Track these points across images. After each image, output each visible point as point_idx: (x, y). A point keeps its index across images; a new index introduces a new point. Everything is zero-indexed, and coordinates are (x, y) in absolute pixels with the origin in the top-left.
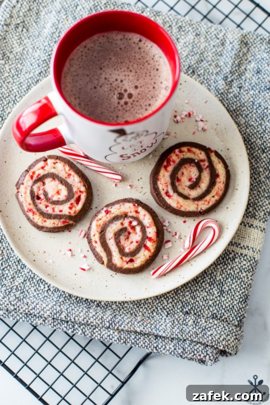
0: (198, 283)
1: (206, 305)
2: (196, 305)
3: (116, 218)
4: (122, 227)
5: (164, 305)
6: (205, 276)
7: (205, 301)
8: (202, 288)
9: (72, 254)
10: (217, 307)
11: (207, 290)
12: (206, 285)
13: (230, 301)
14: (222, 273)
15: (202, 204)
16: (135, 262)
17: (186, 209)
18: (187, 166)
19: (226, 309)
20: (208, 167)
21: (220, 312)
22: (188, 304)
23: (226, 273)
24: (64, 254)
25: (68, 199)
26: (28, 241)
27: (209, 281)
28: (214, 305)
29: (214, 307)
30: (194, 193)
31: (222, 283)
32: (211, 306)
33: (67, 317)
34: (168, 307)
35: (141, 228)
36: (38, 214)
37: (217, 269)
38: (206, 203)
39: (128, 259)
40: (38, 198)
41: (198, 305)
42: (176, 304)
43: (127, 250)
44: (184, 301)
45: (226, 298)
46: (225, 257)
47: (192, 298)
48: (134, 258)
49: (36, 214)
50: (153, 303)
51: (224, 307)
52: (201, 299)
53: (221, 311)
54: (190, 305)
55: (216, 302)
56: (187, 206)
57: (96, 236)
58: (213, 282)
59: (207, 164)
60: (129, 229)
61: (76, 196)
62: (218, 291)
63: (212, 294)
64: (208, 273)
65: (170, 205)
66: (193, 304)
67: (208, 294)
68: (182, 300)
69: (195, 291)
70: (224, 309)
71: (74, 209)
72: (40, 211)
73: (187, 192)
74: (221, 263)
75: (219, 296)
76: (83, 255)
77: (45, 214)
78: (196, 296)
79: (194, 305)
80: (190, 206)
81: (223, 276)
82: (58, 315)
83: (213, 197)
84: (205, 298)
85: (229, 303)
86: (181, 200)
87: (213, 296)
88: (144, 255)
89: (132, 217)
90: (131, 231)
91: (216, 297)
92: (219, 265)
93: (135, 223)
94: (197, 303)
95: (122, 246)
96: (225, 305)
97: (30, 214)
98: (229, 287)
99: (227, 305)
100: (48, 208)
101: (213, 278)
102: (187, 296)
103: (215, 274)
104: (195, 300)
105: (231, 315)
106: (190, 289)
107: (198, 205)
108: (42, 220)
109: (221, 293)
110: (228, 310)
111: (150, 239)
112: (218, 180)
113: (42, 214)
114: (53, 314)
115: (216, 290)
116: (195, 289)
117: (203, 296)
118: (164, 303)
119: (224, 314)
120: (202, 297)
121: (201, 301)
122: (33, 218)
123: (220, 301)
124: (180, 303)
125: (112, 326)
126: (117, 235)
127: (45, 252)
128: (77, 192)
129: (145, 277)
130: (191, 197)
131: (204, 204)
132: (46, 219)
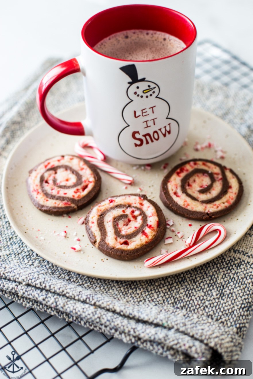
0: (195, 283)
1: (201, 305)
2: (190, 303)
3: (119, 206)
4: (123, 214)
5: (153, 298)
6: (205, 277)
7: (201, 301)
8: (200, 288)
9: (66, 235)
10: (214, 309)
11: (205, 290)
12: (204, 285)
13: (230, 305)
14: (224, 277)
15: (210, 207)
16: (130, 245)
17: (192, 208)
18: (200, 175)
19: (224, 312)
20: (221, 179)
21: (217, 315)
22: (181, 301)
23: (229, 277)
24: (58, 235)
25: (75, 185)
26: (25, 218)
27: (208, 282)
28: (210, 306)
29: (211, 309)
30: (204, 197)
31: (223, 286)
32: (207, 306)
33: (42, 284)
34: (158, 300)
35: (143, 217)
36: (42, 194)
37: (219, 272)
38: (215, 207)
39: (122, 240)
40: (47, 182)
41: (192, 304)
42: (167, 299)
43: (123, 233)
44: (176, 298)
45: (225, 301)
46: (229, 263)
47: (187, 296)
48: (129, 241)
49: (40, 194)
50: (142, 295)
51: (222, 310)
52: (196, 299)
53: (219, 313)
54: (184, 303)
55: (213, 303)
56: (195, 205)
57: (94, 218)
58: (213, 284)
59: (220, 177)
60: (130, 217)
61: (84, 184)
62: (218, 292)
63: (211, 295)
64: (208, 275)
65: (177, 203)
66: (186, 302)
67: (205, 295)
68: (175, 296)
69: (191, 289)
70: (222, 312)
71: (78, 194)
72: (45, 192)
73: (196, 195)
74: (224, 267)
75: (218, 299)
76: (76, 238)
77: (49, 195)
78: (191, 295)
79: (188, 303)
80: (198, 207)
81: (226, 279)
82: (33, 280)
83: (224, 203)
84: (201, 298)
85: (229, 307)
86: (189, 200)
87: (211, 297)
88: (141, 240)
89: (136, 207)
90: (132, 219)
91: (214, 299)
92: (222, 269)
93: (137, 213)
94: (191, 302)
95: (119, 228)
96: (224, 308)
97: (35, 194)
98: (230, 290)
99: (226, 308)
100: (53, 191)
101: (213, 280)
102: (181, 293)
103: (216, 276)
104: (190, 298)
105: (229, 319)
106: (186, 287)
107: (206, 207)
108: (45, 199)
109: (221, 295)
110: (227, 314)
111: (150, 227)
112: (230, 190)
113: (46, 194)
114: (28, 279)
115: (216, 292)
116: (192, 287)
117: (200, 295)
118: (153, 296)
119: (221, 317)
120: (198, 296)
121: (196, 300)
122: (37, 198)
123: (219, 303)
124: (172, 298)
125: (89, 300)
126: (116, 220)
127: (39, 230)
128: (85, 181)
129: (137, 266)
130: (200, 200)
131: (213, 207)
132: (49, 199)
